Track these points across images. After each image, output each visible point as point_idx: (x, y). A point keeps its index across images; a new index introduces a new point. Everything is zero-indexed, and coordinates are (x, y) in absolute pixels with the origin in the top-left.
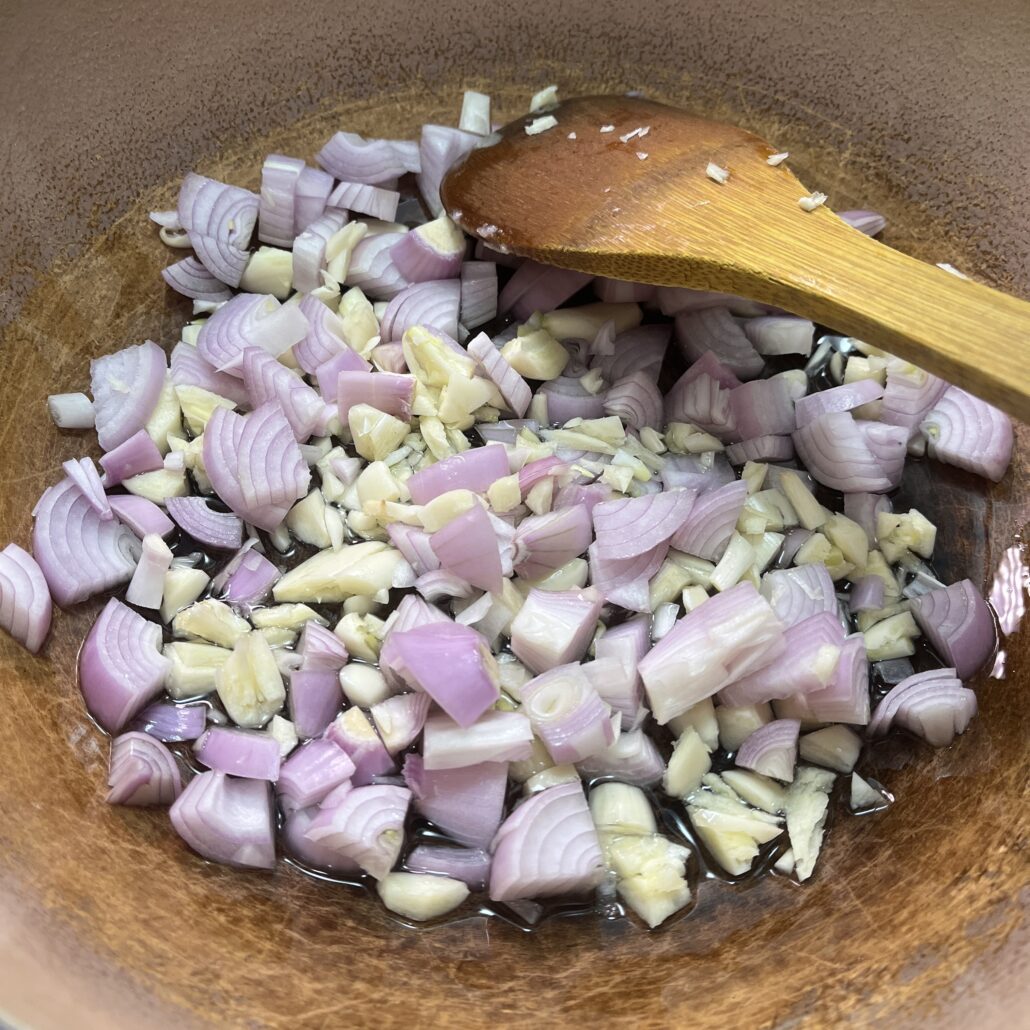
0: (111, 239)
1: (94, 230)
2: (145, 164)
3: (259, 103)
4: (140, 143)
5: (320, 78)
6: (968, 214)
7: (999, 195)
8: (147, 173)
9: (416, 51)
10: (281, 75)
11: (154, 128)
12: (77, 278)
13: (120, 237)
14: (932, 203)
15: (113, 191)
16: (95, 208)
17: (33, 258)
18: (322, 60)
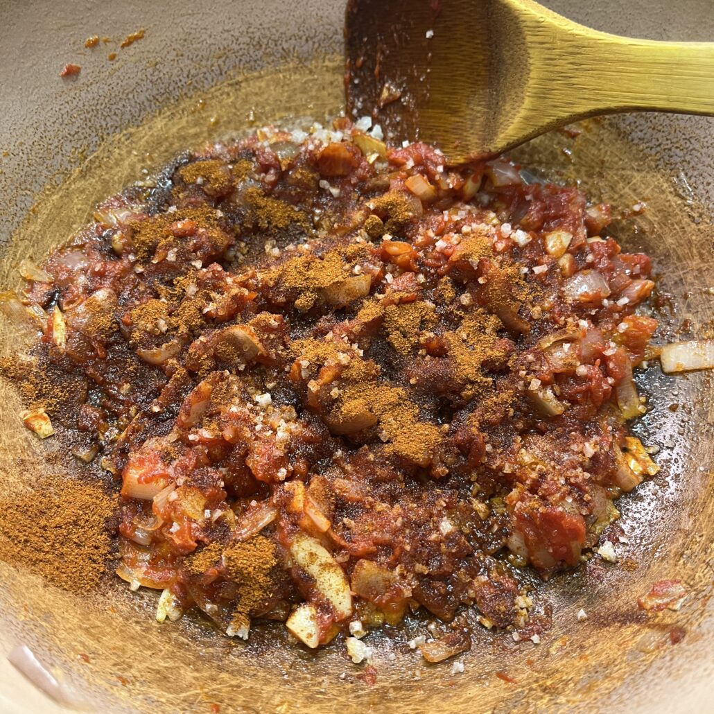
0: (84, 170)
1: (73, 165)
2: (108, 119)
3: (185, 76)
4: (104, 105)
5: (227, 57)
6: (672, 154)
7: (693, 141)
8: (109, 125)
9: (293, 38)
10: (200, 56)
11: (113, 95)
12: (61, 197)
13: (91, 168)
14: (647, 145)
15: (85, 138)
16: (73, 150)
17: (31, 185)
18: (228, 46)
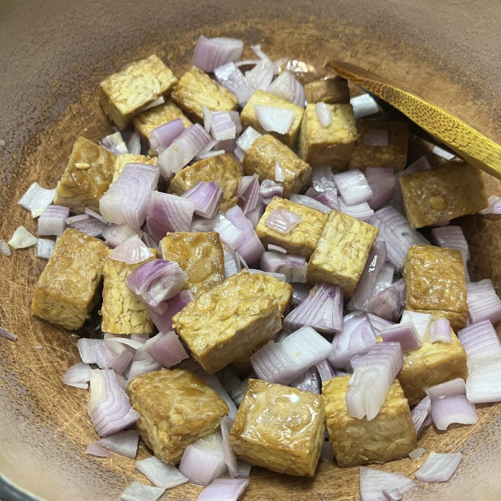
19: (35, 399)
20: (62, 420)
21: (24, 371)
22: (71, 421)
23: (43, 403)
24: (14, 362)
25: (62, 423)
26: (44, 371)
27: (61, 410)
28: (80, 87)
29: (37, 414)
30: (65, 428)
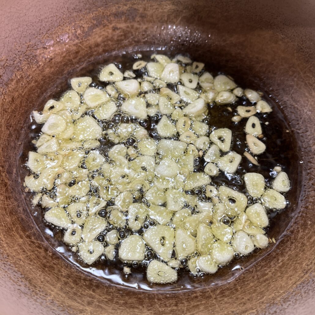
19: (28, 279)
20: (49, 291)
21: (16, 261)
22: (55, 291)
23: (34, 281)
24: (8, 256)
25: (50, 293)
26: (30, 258)
27: (47, 284)
28: (20, 59)
29: (32, 290)
30: (52, 296)
